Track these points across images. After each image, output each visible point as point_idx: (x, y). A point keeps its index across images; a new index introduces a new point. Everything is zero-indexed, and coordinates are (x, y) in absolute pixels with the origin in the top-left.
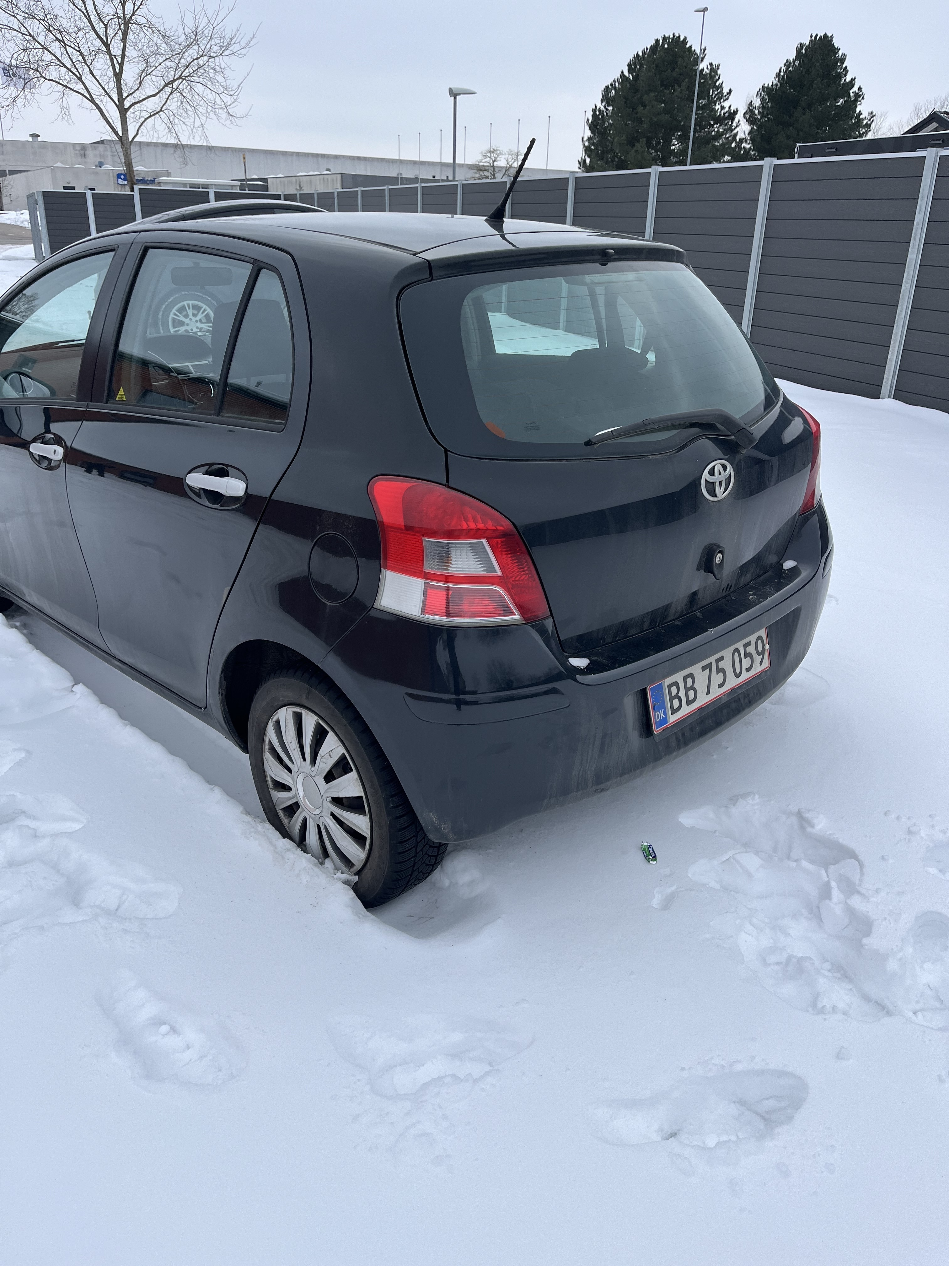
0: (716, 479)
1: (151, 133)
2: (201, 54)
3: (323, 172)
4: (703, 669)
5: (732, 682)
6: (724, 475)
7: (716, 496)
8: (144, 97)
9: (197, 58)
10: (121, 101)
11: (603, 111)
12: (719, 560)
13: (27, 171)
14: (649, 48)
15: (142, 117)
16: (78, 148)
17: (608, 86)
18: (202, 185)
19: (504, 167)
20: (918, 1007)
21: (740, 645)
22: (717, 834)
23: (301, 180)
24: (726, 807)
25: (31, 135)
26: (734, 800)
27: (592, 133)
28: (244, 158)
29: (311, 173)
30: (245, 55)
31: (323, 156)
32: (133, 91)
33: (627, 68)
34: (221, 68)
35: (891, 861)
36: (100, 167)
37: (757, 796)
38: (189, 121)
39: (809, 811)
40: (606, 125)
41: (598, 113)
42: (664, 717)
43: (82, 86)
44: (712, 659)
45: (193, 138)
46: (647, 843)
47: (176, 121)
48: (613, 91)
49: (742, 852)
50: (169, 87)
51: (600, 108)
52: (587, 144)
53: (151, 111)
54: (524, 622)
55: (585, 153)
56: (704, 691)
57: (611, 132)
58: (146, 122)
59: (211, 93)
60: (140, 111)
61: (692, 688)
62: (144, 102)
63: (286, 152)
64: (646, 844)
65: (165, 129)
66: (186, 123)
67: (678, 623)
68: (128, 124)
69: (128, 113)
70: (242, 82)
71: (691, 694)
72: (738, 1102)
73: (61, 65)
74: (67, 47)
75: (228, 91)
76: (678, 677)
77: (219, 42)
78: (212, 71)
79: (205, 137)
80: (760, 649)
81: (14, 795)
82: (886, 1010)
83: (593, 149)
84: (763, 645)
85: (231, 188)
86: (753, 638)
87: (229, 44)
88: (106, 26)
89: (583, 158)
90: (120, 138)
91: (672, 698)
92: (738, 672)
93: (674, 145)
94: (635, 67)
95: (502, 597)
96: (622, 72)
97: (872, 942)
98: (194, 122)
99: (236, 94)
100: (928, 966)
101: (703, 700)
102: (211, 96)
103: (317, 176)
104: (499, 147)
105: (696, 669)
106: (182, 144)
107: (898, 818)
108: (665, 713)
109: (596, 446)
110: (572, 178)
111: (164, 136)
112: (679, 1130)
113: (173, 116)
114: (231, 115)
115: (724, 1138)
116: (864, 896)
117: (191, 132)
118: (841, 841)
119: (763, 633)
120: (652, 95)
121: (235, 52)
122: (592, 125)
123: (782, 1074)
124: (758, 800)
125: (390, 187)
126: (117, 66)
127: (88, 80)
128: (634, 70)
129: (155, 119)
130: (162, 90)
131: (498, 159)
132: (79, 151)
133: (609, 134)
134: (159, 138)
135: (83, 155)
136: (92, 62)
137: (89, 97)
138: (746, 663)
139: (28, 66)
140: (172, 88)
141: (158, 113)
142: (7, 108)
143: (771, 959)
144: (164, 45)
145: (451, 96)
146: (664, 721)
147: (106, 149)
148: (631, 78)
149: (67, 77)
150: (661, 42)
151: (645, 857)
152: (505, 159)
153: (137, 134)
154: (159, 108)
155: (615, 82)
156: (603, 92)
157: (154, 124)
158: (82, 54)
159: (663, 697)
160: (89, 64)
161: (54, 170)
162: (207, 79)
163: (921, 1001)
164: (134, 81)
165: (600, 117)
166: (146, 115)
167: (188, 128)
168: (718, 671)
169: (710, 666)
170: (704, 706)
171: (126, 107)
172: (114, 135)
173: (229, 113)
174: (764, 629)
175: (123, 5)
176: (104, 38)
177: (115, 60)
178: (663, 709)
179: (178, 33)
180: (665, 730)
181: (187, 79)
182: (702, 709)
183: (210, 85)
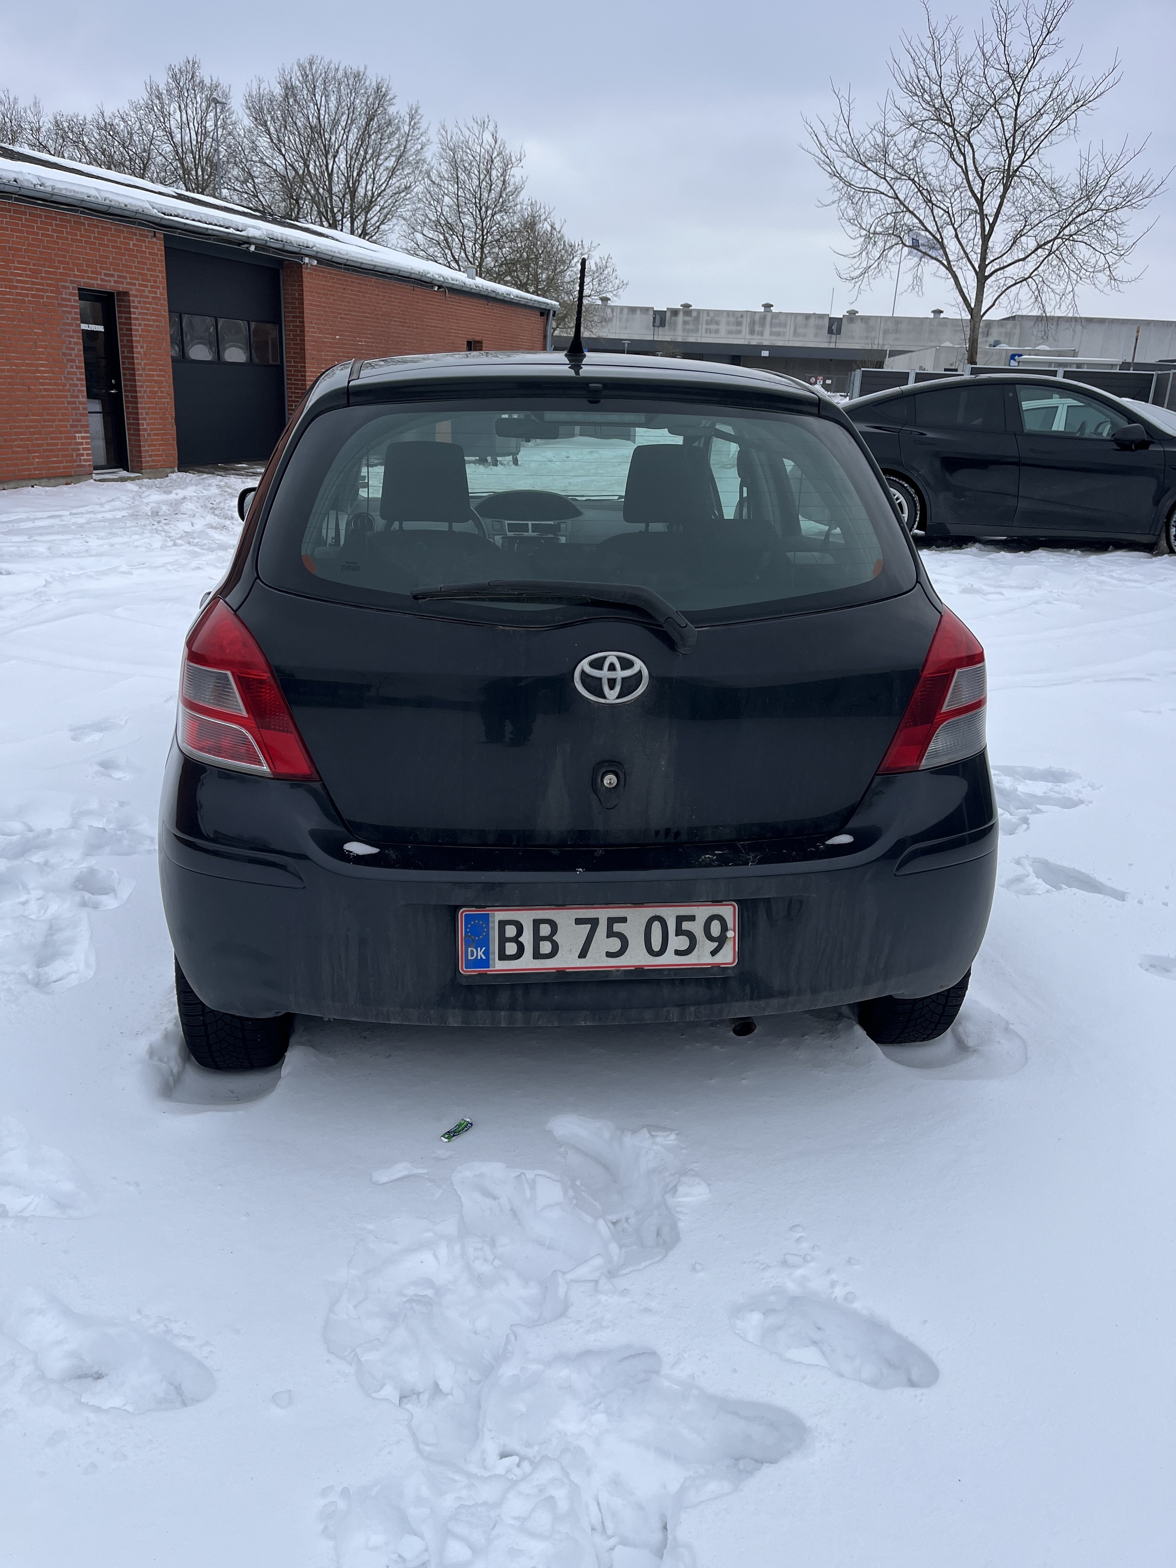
0: (604, 674)
2: (1090, 208)
4: (579, 921)
5: (638, 958)
6: (621, 674)
7: (602, 697)
8: (1012, 261)
10: (982, 268)
12: (611, 783)
13: (912, 351)
15: (1004, 285)
21: (670, 914)
25: (933, 312)
28: (1138, 332)
30: (1145, 206)
32: (1000, 255)
34: (1117, 224)
42: (484, 957)
43: (941, 252)
44: (603, 914)
45: (1060, 308)
47: (1045, 289)
49: (552, 1178)
50: (1045, 249)
53: (1017, 278)
54: (272, 777)
56: (573, 950)
58: (1007, 291)
59: (1095, 254)
60: (1003, 279)
61: (550, 939)
62: (1008, 268)
65: (1030, 299)
66: (1055, 290)
67: (554, 852)
68: (985, 294)
69: (989, 281)
70: (1139, 238)
71: (546, 947)
75: (1118, 250)
76: (526, 917)
79: (1073, 306)
80: (716, 931)
84: (724, 928)
86: (702, 912)
88: (983, 181)
90: (971, 311)
91: (503, 940)
92: (656, 946)
95: (248, 741)
99: (1126, 254)
101: (568, 961)
105: (565, 918)
106: (1046, 316)
107: (800, 1239)
108: (486, 953)
109: (423, 600)
111: (1027, 307)
113: (1042, 283)
114: (1114, 279)
117: (1058, 300)
119: (729, 912)
126: (987, 228)
129: (1020, 286)
130: (1033, 253)
134: (1019, 310)
136: (961, 224)
137: (945, 263)
138: (677, 942)
140: (1049, 250)
141: (1025, 279)
146: (486, 963)
147: (1015, 327)
151: (447, 1131)
153: (993, 305)
154: (1028, 274)
157: (1018, 293)
159: (487, 933)
160: (956, 227)
161: (939, 350)
162: (1095, 237)
164: (1004, 244)
166: (1010, 282)
167: (1057, 296)
168: (610, 934)
169: (594, 923)
170: (567, 970)
171: (986, 274)
172: (965, 307)
173: (1112, 278)
174: (731, 907)
175: (1010, 156)
176: (979, 195)
177: (986, 220)
178: (484, 948)
179: (1068, 185)
180: (481, 975)
181: (1071, 238)
182: (561, 972)
183: (1097, 246)
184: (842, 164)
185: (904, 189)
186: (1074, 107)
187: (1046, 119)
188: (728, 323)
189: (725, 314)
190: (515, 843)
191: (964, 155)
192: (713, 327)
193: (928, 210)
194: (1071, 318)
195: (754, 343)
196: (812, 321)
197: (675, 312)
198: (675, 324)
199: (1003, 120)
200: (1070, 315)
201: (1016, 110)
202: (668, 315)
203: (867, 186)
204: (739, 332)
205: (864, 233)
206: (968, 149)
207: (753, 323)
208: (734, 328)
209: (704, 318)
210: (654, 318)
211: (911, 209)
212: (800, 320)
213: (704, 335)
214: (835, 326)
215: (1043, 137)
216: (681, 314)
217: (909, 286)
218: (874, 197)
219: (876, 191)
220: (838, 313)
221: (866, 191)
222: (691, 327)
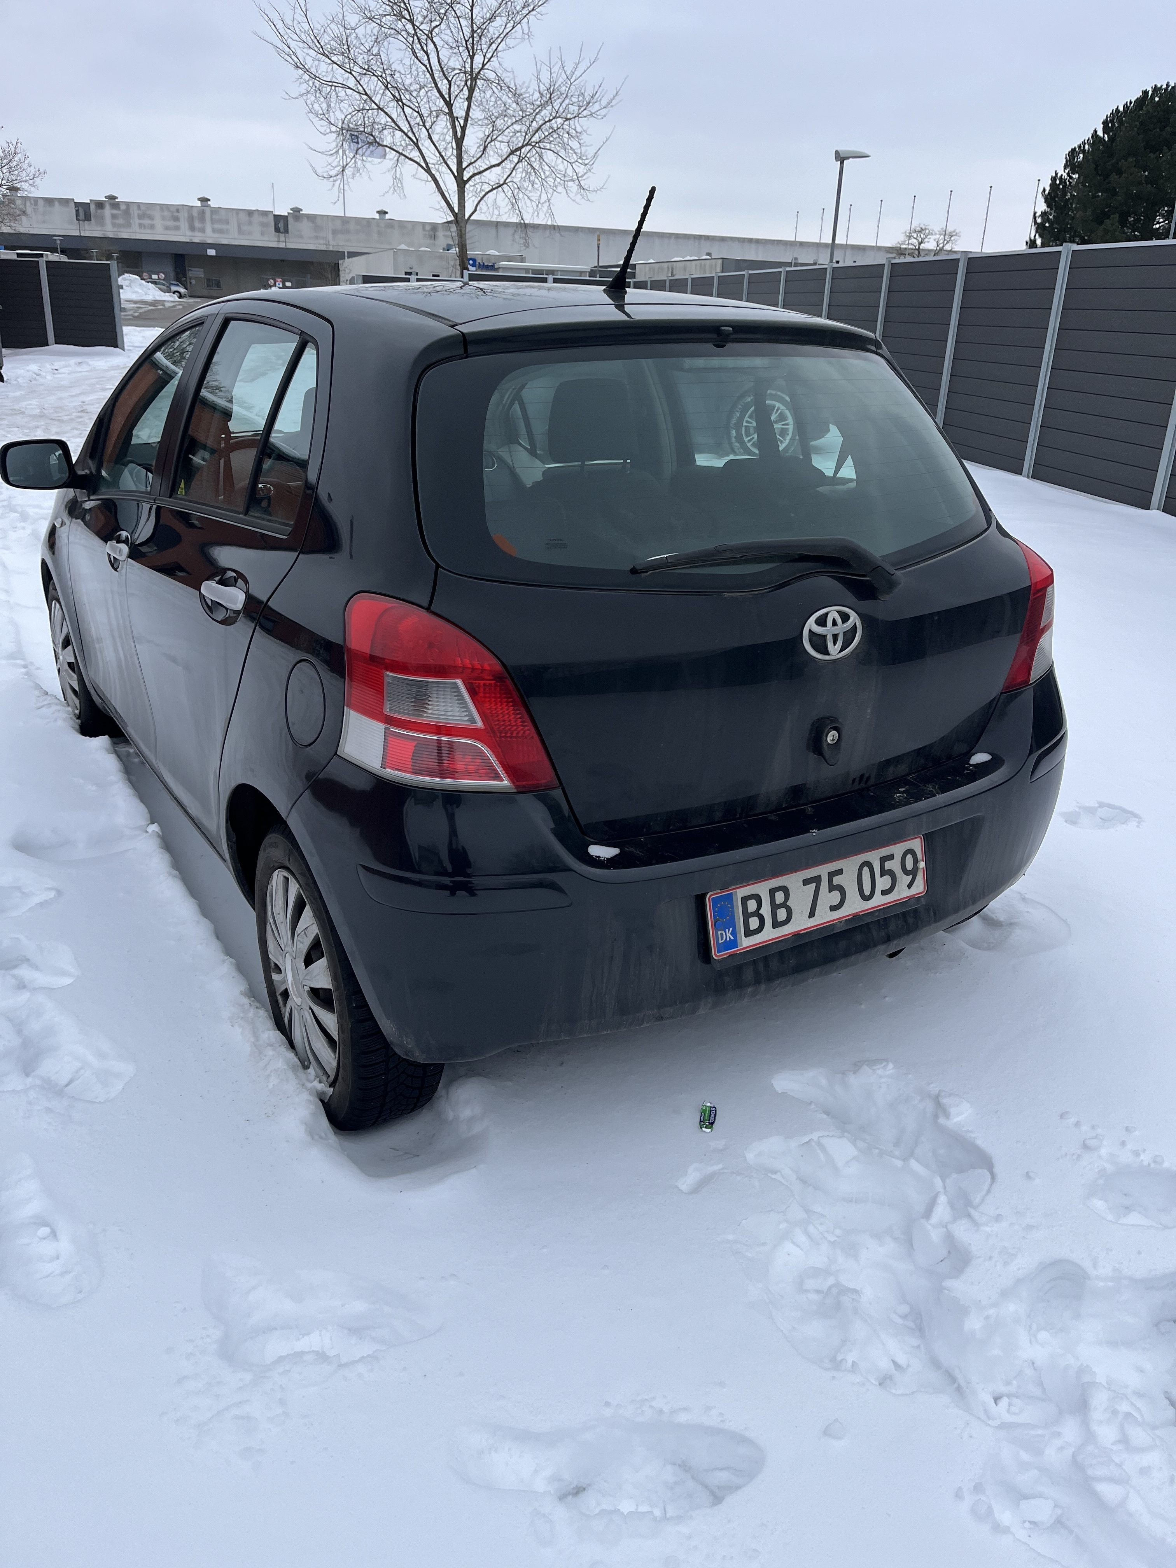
0: (827, 630)
1: (491, 209)
2: (554, 115)
3: (702, 256)
4: (806, 882)
5: (854, 906)
6: (842, 628)
7: (828, 654)
8: (486, 167)
9: (550, 121)
10: (459, 171)
11: (1065, 180)
12: (833, 740)
13: (369, 253)
14: (1133, 101)
15: (483, 190)
16: (428, 228)
17: (1075, 148)
18: (546, 270)
19: (932, 250)
20: (1002, 1389)
21: (874, 857)
22: (813, 1106)
23: (674, 267)
24: (844, 1073)
25: (378, 212)
26: (857, 1067)
27: (1048, 207)
28: (599, 240)
29: (688, 258)
30: (605, 116)
31: (708, 238)
32: (475, 159)
33: (1102, 126)
34: (577, 132)
35: (1038, 1181)
36: (448, 250)
37: (891, 1066)
38: (534, 196)
39: (950, 1095)
40: (1067, 198)
41: (1058, 182)
42: (732, 938)
43: (418, 154)
44: (823, 870)
45: (538, 216)
46: (711, 1103)
47: (521, 195)
48: (1081, 156)
49: (833, 1136)
50: (516, 155)
51: (1062, 175)
52: (1039, 220)
53: (493, 183)
54: (515, 791)
55: (1036, 232)
56: (804, 912)
57: (1074, 206)
58: (487, 196)
59: (563, 162)
60: (481, 184)
61: (784, 905)
62: (484, 174)
63: (663, 233)
64: (709, 1104)
65: (507, 205)
66: (530, 198)
67: (773, 817)
68: (466, 199)
69: (467, 186)
70: (599, 149)
71: (782, 914)
72: (679, 1465)
73: (396, 128)
74: (406, 108)
75: (582, 159)
76: (762, 889)
77: (577, 100)
78: (567, 135)
79: (550, 215)
80: (909, 865)
81: (17, 938)
82: (956, 1385)
83: (1047, 227)
84: (916, 861)
85: (578, 274)
86: (897, 850)
87: (588, 104)
88: (450, 82)
89: (1032, 238)
90: (456, 215)
91: (747, 916)
92: (867, 892)
93: (1158, 223)
94: (1113, 125)
95: (485, 756)
96: (1095, 131)
97: (958, 1287)
98: (540, 197)
99: (590, 163)
100: (1043, 1335)
101: (801, 923)
102: (561, 166)
103: (693, 262)
104: (929, 225)
105: (793, 881)
106: (525, 223)
107: (1077, 1124)
108: (734, 933)
109: (643, 575)
110: (963, 258)
111: (506, 213)
112: (589, 1485)
113: (517, 190)
114: (583, 189)
115: (644, 1508)
116: (975, 1223)
117: (535, 208)
118: (979, 1142)
119: (917, 845)
120: (1130, 159)
121: (594, 113)
122: (1049, 197)
123: (742, 1440)
124: (891, 1071)
125: (751, 272)
126: (459, 130)
127: (425, 145)
128: (1111, 129)
129: (497, 193)
130: (506, 159)
131: (926, 240)
132: (429, 231)
133: (1070, 209)
134: (499, 215)
135: (433, 236)
136: (432, 125)
137: (424, 165)
138: (883, 883)
139: (363, 129)
140: (520, 156)
141: (501, 185)
142: (335, 178)
143: (810, 1284)
144: (514, 105)
145: (836, 161)
146: (734, 943)
148: (1107, 139)
149: (403, 143)
150: (1150, 93)
151: (700, 1122)
152: (935, 240)
153: (475, 210)
154: (503, 181)
155: (1085, 144)
156: (1067, 156)
157: (496, 199)
158: (421, 116)
159: (733, 912)
160: (428, 128)
161: (396, 252)
162: (560, 145)
163: (1015, 1383)
164: (478, 148)
165: (1061, 187)
166: (487, 188)
167: (533, 203)
168: (832, 888)
169: (817, 880)
170: (801, 933)
171: (465, 179)
172: (449, 212)
173: (580, 186)
174: (919, 839)
175: (472, 57)
176: (447, 96)
177: (457, 123)
178: (731, 929)
179: (531, 90)
180: (732, 956)
181: (537, 145)
182: (797, 935)
183: (562, 153)
184: (305, 55)
185: (372, 85)
186: (525, 12)
187: (499, 22)
188: (163, 218)
189: (158, 207)
190: (738, 816)
191: (426, 53)
192: (146, 222)
193: (400, 110)
194: (550, 226)
195: (196, 240)
196: (256, 219)
197: (100, 205)
198: (103, 218)
199: (460, 19)
200: (549, 223)
201: (472, 11)
202: (92, 207)
203: (334, 80)
204: (177, 228)
205: (334, 129)
206: (431, 46)
207: (191, 219)
208: (171, 223)
209: (135, 212)
210: (77, 211)
211: (381, 107)
212: (243, 217)
213: (138, 230)
214: (281, 224)
215: (499, 40)
216: (107, 207)
217: (390, 188)
218: (342, 93)
219: (344, 86)
220: (283, 210)
221: (333, 84)
222: (120, 221)
